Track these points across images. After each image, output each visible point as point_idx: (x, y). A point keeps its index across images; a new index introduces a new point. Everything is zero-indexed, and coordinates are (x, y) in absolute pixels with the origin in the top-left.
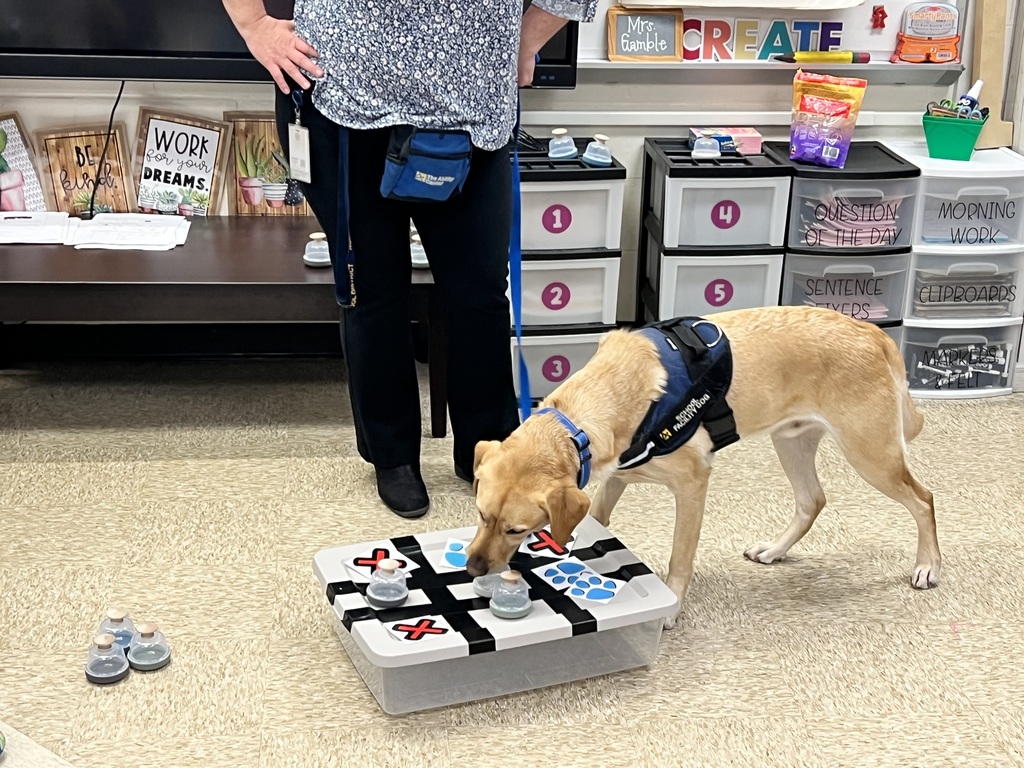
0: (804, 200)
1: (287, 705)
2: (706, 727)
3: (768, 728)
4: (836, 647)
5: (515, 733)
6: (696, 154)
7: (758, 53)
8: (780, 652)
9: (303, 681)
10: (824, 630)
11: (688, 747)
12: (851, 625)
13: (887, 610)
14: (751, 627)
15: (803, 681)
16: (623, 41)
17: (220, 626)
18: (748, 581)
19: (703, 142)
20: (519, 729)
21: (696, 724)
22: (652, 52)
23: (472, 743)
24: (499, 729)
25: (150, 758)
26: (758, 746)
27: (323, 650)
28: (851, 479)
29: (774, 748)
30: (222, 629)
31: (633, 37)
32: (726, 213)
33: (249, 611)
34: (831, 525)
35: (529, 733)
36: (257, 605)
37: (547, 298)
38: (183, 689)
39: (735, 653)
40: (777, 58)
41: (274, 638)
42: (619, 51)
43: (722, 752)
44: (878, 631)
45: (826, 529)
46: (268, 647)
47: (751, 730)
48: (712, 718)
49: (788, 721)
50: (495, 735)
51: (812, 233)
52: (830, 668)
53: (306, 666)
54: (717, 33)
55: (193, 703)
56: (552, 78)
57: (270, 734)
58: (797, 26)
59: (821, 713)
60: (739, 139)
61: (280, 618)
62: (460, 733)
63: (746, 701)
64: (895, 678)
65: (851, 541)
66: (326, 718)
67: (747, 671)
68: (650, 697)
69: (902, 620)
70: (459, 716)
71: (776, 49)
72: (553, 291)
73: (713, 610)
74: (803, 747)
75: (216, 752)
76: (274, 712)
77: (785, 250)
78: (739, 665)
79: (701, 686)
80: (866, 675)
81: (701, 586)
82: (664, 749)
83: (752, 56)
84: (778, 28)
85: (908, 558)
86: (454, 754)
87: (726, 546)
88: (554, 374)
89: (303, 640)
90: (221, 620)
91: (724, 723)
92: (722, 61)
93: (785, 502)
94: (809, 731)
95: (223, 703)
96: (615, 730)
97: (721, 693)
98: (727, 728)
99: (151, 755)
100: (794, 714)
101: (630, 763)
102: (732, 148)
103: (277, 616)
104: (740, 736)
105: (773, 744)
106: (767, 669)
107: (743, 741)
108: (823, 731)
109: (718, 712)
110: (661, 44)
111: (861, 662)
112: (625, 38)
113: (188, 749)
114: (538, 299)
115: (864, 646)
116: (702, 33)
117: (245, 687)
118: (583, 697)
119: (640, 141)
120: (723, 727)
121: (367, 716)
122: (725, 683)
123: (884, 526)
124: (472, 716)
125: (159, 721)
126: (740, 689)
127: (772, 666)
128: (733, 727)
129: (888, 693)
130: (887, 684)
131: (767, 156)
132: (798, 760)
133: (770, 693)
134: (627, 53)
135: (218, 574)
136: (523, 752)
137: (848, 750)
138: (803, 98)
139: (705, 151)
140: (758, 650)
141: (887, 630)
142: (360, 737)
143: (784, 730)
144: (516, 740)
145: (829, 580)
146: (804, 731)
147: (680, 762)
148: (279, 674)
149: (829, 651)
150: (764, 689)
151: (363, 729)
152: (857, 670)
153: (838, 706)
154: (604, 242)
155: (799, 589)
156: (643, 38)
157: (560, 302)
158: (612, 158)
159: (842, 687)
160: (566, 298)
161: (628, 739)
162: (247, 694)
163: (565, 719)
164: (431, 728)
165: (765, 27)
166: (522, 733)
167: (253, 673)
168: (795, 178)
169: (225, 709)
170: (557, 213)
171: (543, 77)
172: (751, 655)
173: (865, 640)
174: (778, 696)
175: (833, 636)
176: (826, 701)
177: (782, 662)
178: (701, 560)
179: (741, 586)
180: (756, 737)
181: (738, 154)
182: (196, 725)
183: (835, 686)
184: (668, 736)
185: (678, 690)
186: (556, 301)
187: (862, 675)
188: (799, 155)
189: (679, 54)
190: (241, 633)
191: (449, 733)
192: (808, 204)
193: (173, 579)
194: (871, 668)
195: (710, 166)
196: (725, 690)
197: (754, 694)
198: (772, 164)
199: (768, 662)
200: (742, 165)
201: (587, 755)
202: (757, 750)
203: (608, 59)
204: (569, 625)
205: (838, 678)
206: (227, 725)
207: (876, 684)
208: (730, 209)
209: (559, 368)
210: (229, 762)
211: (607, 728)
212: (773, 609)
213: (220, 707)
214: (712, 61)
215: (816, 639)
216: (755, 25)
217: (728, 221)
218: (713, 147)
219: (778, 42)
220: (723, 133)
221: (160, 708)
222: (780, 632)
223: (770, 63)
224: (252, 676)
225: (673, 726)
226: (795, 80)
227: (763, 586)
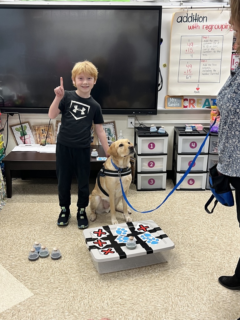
0: (213, 142)
1: (75, 269)
2: (182, 280)
3: (198, 281)
4: (218, 258)
5: (132, 279)
6: (186, 130)
7: (202, 106)
8: (203, 259)
9: (80, 262)
10: (215, 253)
11: (177, 285)
12: (222, 252)
13: (232, 248)
14: (196, 252)
15: (209, 267)
16: (169, 104)
17: (63, 246)
18: (196, 239)
19: (188, 127)
20: (133, 278)
21: (179, 279)
22: (176, 106)
23: (120, 281)
24: (128, 278)
25: (39, 282)
26: (195, 286)
27: (87, 254)
28: (225, 212)
29: (200, 287)
30: (63, 247)
31: (171, 103)
32: (193, 145)
33: (70, 242)
34: (219, 224)
35: (136, 280)
36: (73, 241)
37: (149, 165)
38: (51, 263)
39: (191, 259)
40: (207, 107)
41: (75, 250)
42: (168, 106)
43: (186, 287)
44: (229, 254)
45: (217, 225)
46: (73, 252)
47: (194, 281)
48: (184, 277)
49: (204, 279)
50: (127, 280)
51: (215, 150)
52: (216, 264)
53: (81, 258)
54: (192, 102)
56: (151, 113)
57: (70, 276)
58: (212, 100)
59: (213, 277)
60: (197, 127)
61: (77, 245)
62: (118, 279)
63: (193, 273)
64: (233, 267)
65: (224, 229)
66: (85, 273)
67: (194, 264)
68: (168, 271)
69: (236, 251)
70: (118, 274)
71: (207, 105)
72: (151, 163)
73: (186, 246)
74: (207, 287)
75: (56, 281)
76: (72, 270)
77: (208, 154)
78: (192, 262)
79: (182, 268)
80: (225, 266)
81: (184, 240)
82: (170, 286)
83: (201, 107)
84: (207, 100)
85: (238, 234)
86: (115, 284)
87: (191, 229)
88: (151, 183)
89: (82, 251)
90: (63, 245)
91: (187, 279)
92: (193, 108)
93: (207, 217)
94: (209, 282)
95: (60, 267)
96: (158, 280)
97: (187, 270)
98: (188, 280)
99: (40, 281)
100: (206, 277)
101: (161, 289)
102: (195, 129)
103: (77, 244)
104: (191, 283)
105: (199, 285)
106: (199, 264)
107: (191, 284)
108: (213, 282)
109: (185, 275)
110: (178, 104)
111: (224, 262)
112: (169, 103)
113: (49, 280)
114: (147, 165)
115: (225, 258)
116: (188, 102)
117: (66, 263)
118: (150, 270)
119: (173, 127)
120: (186, 280)
121: (95, 273)
122: (188, 267)
123: (232, 225)
124: (121, 274)
125: (43, 272)
126: (192, 269)
127: (201, 263)
128: (189, 280)
129: (231, 272)
130: (231, 269)
131: (204, 131)
132: (206, 291)
133: (199, 270)
134: (170, 107)
135: (65, 232)
136: (133, 285)
137: (219, 288)
138: (213, 117)
139: (189, 129)
140: (197, 258)
141: (232, 254)
142: (92, 279)
143: (203, 281)
144: (132, 281)
145: (217, 239)
146: (208, 282)
147: (174, 290)
148: (75, 260)
149: (216, 259)
150: (198, 269)
151: (93, 276)
152: (223, 265)
153: (218, 275)
154: (163, 151)
155: (209, 241)
156: (174, 103)
157: (152, 166)
158: (165, 131)
159: (219, 270)
160: (154, 165)
161: (161, 282)
162: (66, 265)
163: (145, 276)
164: (111, 277)
165: (204, 100)
166: (134, 279)
167: (68, 259)
168: (211, 136)
169: (60, 269)
170: (152, 145)
171: (149, 113)
172: (195, 259)
173: (226, 256)
174: (202, 272)
175: (217, 255)
176: (214, 273)
177: (203, 262)
178: (185, 233)
179: (194, 240)
180: (195, 283)
181: (197, 130)
182: (52, 273)
183: (217, 269)
184: (172, 282)
185: (175, 269)
186: (151, 166)
187: (224, 266)
188: (212, 131)
189: (183, 107)
190: (67, 248)
191: (115, 279)
192: (214, 142)
193: (54, 233)
194: (227, 265)
195: (190, 133)
196: (188, 269)
197: (195, 270)
198: (205, 133)
199: (200, 262)
200: (198, 133)
201: (150, 286)
202: (195, 287)
203: (165, 108)
204: (146, 251)
205: (218, 267)
206: (60, 273)
207: (228, 269)
208: (194, 144)
209: (152, 182)
210: (59, 284)
211: (156, 279)
212: (202, 247)
213: (59, 268)
214: (191, 108)
215: (213, 255)
216: (201, 100)
217: (194, 147)
218: (190, 129)
219: (207, 104)
220: (193, 125)
221: (45, 268)
222: (203, 253)
223: (205, 108)
224: (68, 260)
225: (173, 279)
226: (211, 113)
227: (200, 240)
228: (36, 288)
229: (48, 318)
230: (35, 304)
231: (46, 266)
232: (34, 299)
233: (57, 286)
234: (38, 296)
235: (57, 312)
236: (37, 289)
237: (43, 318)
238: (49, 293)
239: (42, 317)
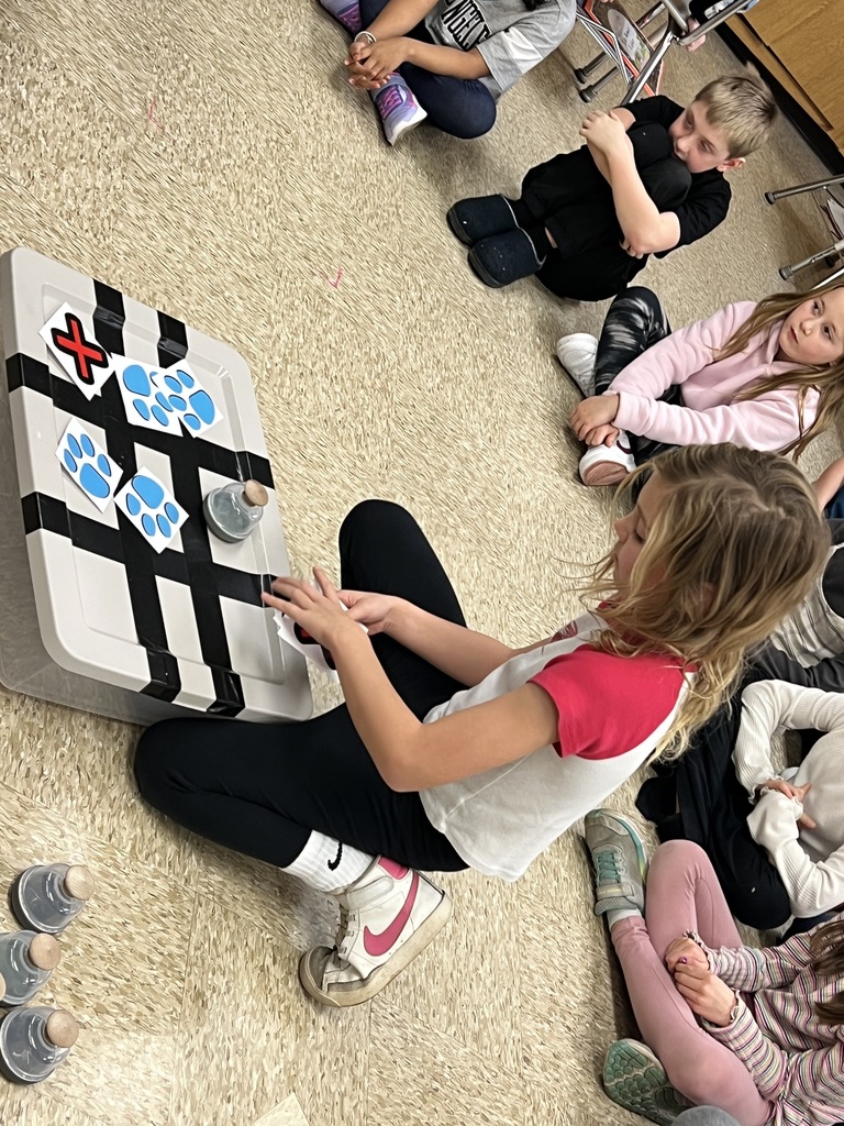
1: (147, 834)
25: (218, 1050)
38: (82, 952)
46: (13, 790)
55: (114, 949)
57: (197, 882)
75: (219, 961)
76: (158, 856)
95: (124, 909)
99: (212, 1045)
113: (208, 994)
117: (98, 866)
125: (146, 1011)
148: (80, 808)
162: (112, 870)
167: (69, 841)
169: (137, 913)
182: (161, 964)
206: (170, 925)
210: (241, 955)
213: (134, 919)
228: (256, 1076)
229: (404, 1054)
230: (342, 1095)
231: (106, 985)
232: (315, 1094)
233: (250, 966)
234: (302, 1074)
235: (381, 1008)
236: (264, 1074)
237: (403, 1072)
238: (289, 1019)
239: (401, 1076)
